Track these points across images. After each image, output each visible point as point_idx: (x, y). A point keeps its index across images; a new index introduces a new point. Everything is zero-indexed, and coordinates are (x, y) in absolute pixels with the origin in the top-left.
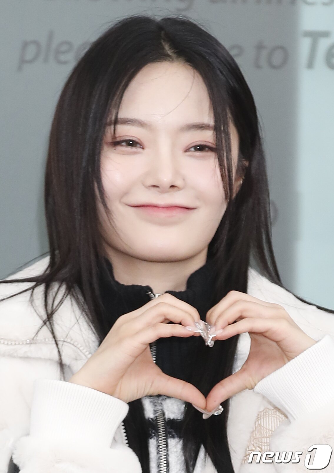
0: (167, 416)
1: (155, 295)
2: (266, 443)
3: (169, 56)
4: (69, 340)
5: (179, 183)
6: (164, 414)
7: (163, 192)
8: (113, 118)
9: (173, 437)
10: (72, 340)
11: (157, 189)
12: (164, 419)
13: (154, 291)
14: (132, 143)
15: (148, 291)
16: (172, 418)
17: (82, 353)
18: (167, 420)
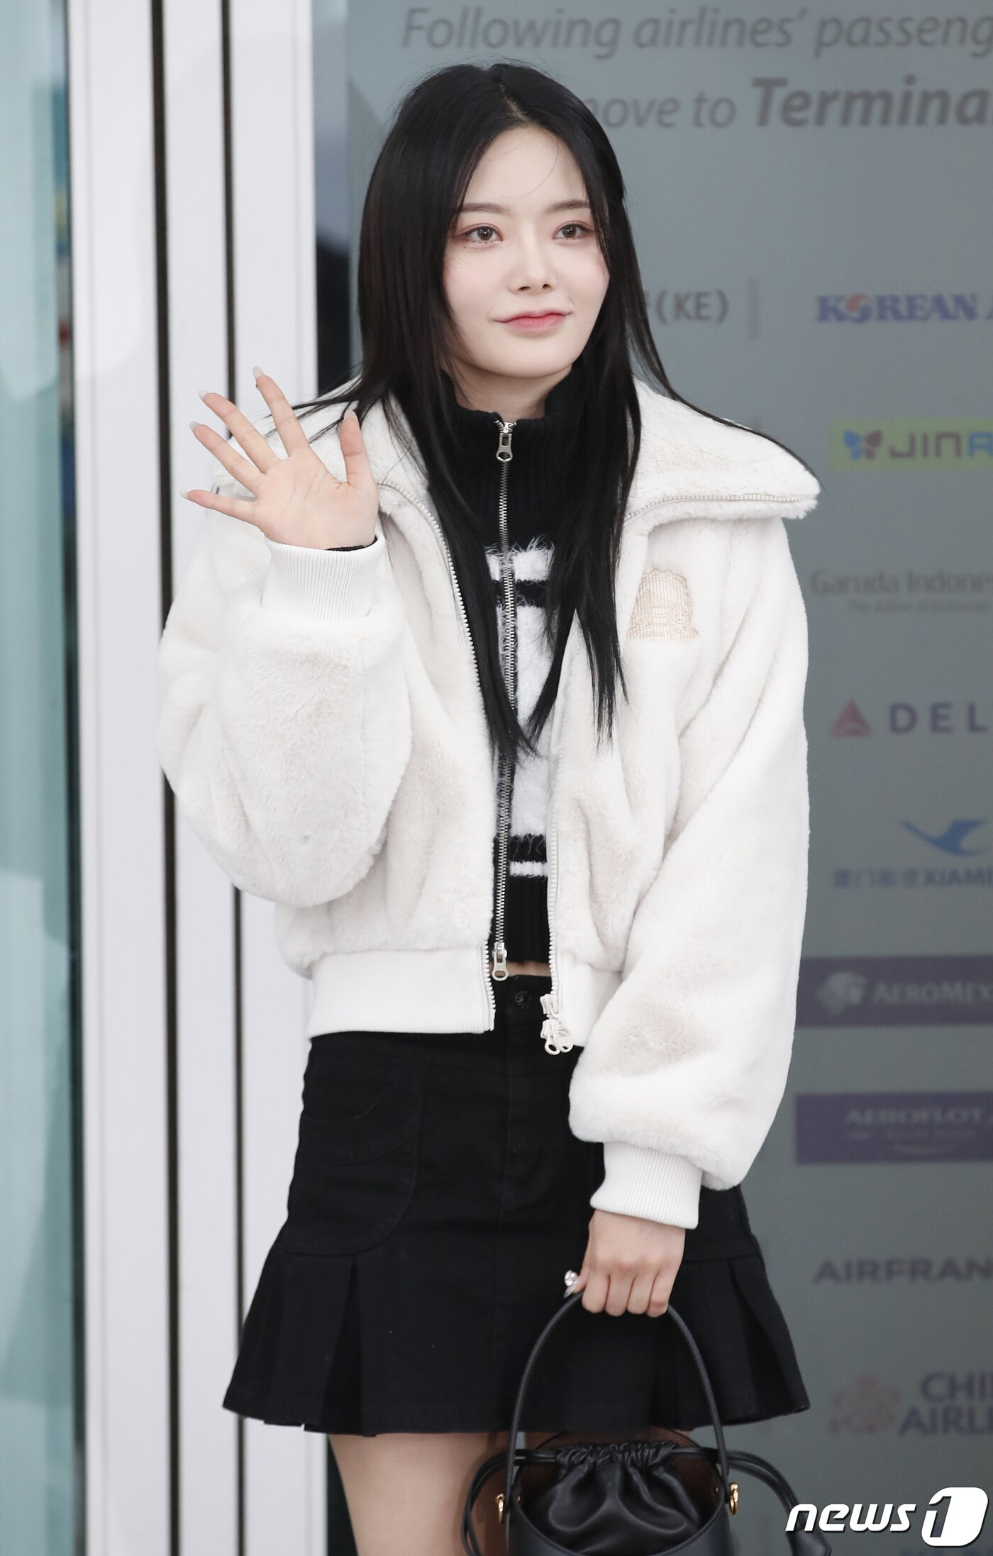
0: (517, 577)
1: (504, 425)
2: (665, 614)
3: (521, 121)
4: (389, 484)
5: (552, 282)
6: (513, 575)
7: (535, 294)
8: (459, 204)
9: (523, 605)
10: (392, 483)
11: (528, 291)
12: (513, 581)
13: (504, 419)
14: (486, 233)
15: (496, 419)
16: (522, 580)
17: (406, 498)
18: (516, 581)
